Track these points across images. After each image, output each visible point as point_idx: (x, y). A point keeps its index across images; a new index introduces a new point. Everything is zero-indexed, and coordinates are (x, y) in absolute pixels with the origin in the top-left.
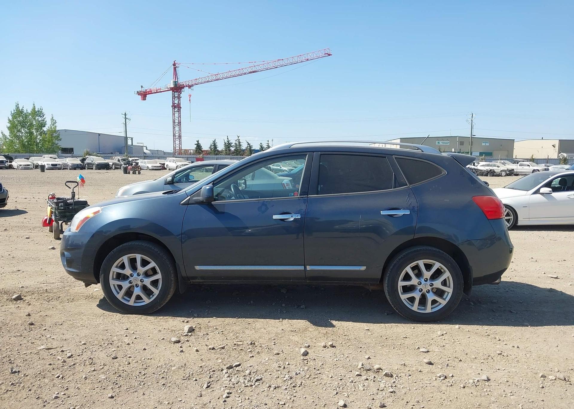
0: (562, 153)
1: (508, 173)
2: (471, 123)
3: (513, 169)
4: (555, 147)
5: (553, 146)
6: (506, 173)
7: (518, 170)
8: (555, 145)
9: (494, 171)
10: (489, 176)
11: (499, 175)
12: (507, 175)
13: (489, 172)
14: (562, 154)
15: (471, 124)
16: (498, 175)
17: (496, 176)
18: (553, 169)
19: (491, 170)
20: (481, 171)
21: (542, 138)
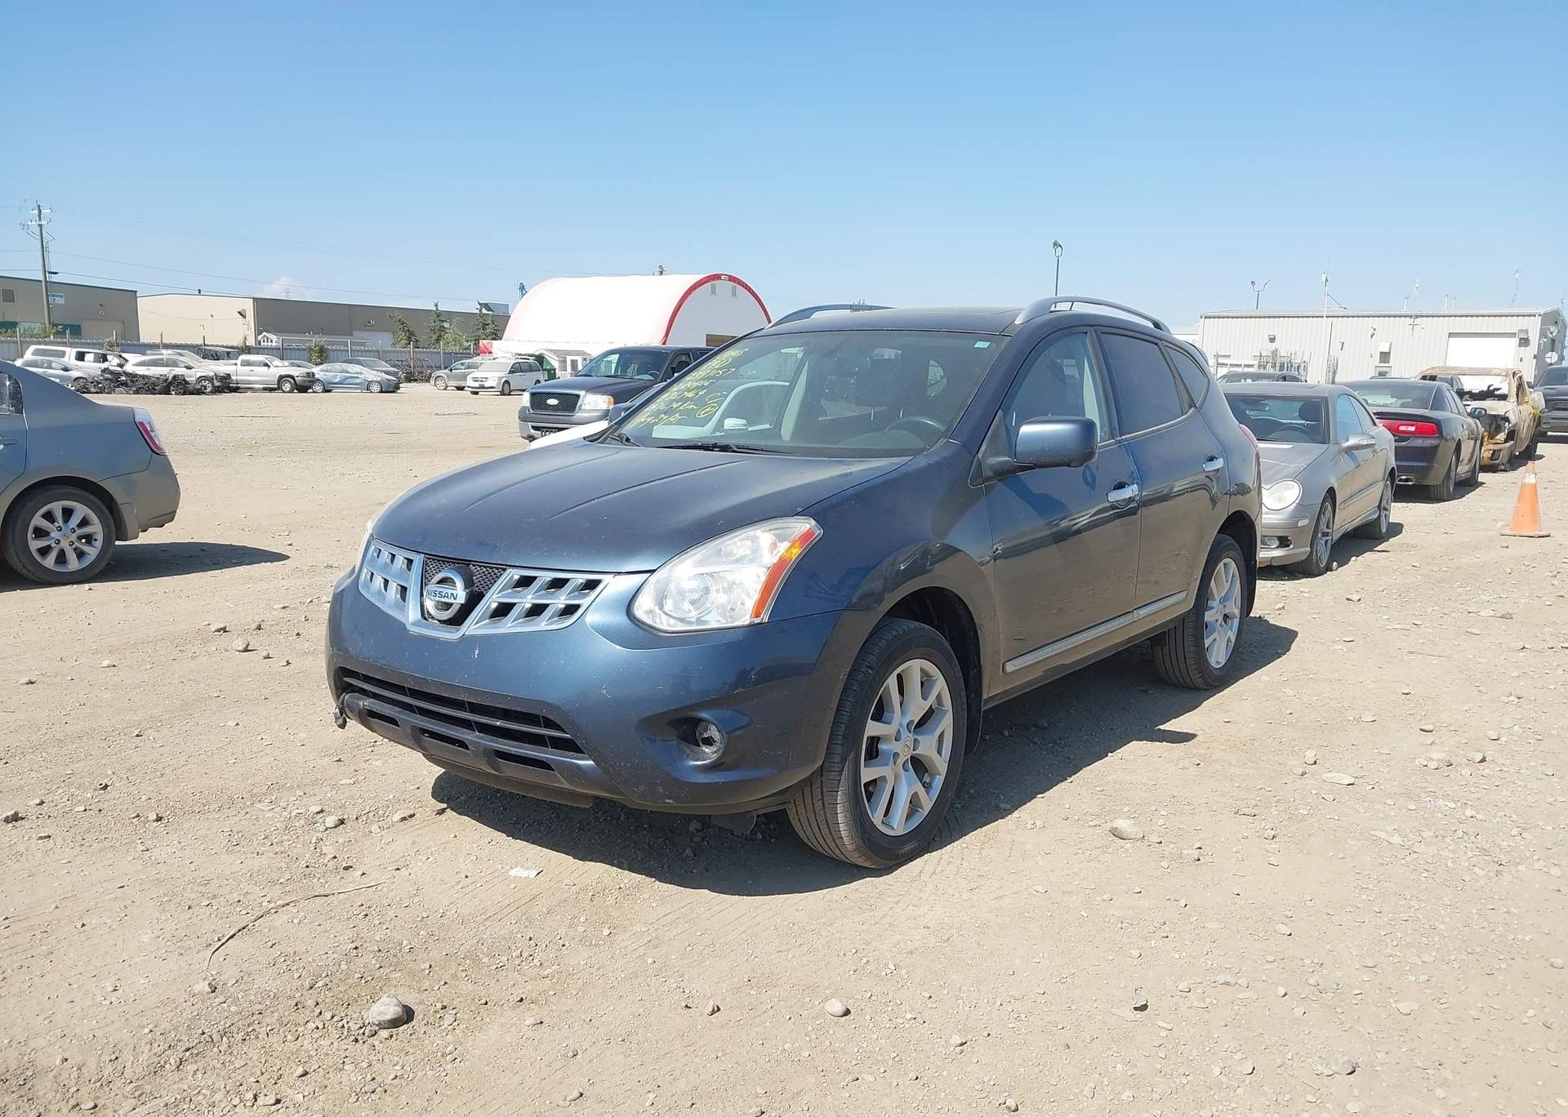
0: (264, 333)
1: (217, 384)
2: (39, 233)
3: (229, 375)
4: (244, 317)
5: (240, 313)
6: (213, 384)
7: (239, 378)
8: (245, 311)
9: (184, 380)
10: (173, 393)
11: (199, 392)
12: (217, 391)
13: (170, 383)
14: (265, 336)
15: (39, 238)
16: (199, 389)
17: (192, 393)
18: (322, 373)
19: (175, 377)
20: (147, 380)
21: (200, 291)
